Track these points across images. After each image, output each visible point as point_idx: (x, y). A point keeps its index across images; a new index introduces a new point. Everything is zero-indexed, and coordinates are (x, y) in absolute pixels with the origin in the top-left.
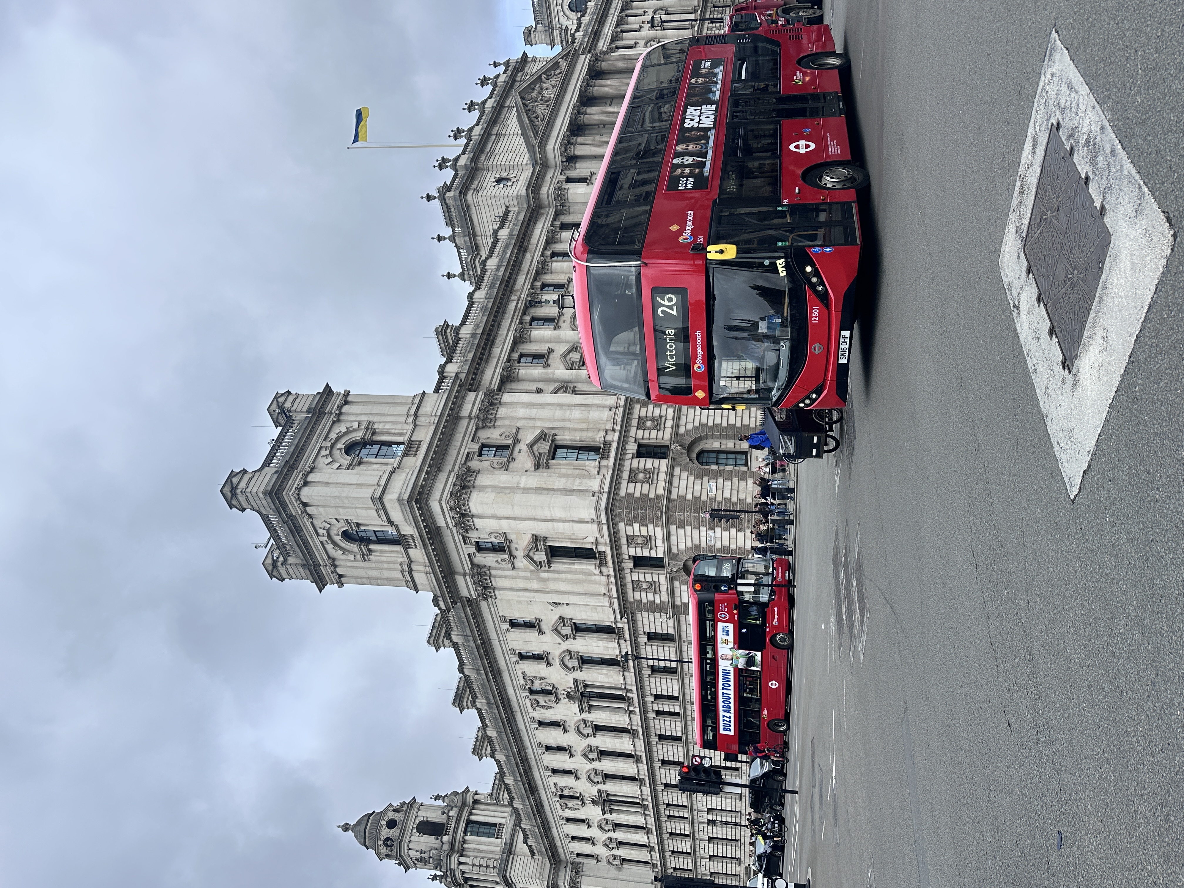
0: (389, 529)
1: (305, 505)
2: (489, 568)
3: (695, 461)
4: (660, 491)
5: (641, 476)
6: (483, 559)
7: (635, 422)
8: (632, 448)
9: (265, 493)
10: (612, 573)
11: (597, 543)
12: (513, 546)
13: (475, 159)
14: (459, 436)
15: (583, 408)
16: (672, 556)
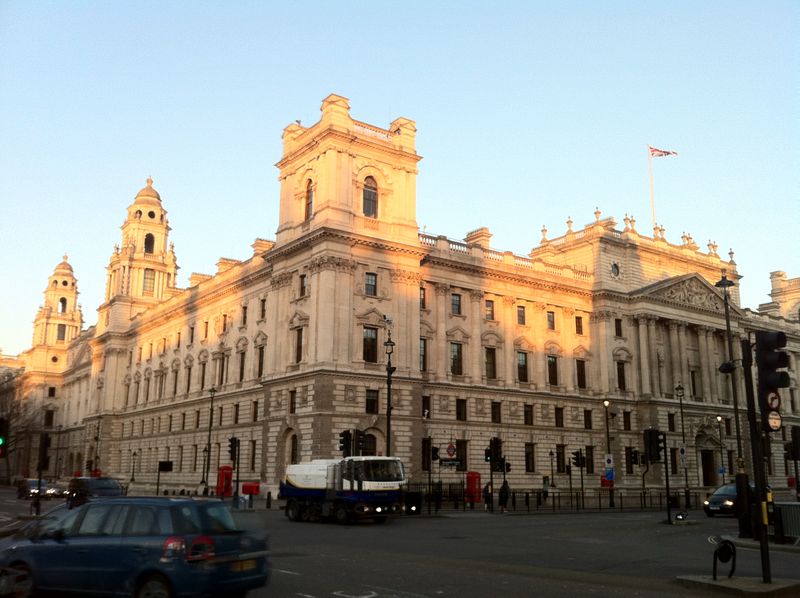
0: (314, 212)
1: (325, 153)
2: (290, 285)
4: (338, 409)
5: (351, 394)
6: (296, 280)
8: (374, 386)
10: (288, 375)
11: (304, 364)
12: (303, 302)
13: (633, 246)
14: (381, 257)
16: (296, 418)
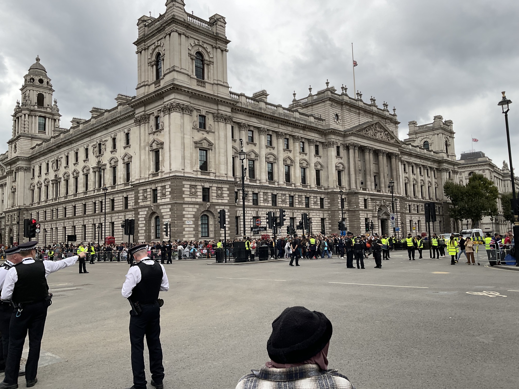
0: (162, 75)
1: (170, 34)
2: (148, 123)
3: (202, 214)
5: (193, 190)
6: (152, 118)
7: (220, 186)
8: (207, 185)
9: (174, 15)
10: (150, 179)
11: (162, 172)
12: (158, 133)
13: (346, 104)
14: (208, 105)
15: (226, 162)
16: (158, 206)
